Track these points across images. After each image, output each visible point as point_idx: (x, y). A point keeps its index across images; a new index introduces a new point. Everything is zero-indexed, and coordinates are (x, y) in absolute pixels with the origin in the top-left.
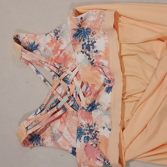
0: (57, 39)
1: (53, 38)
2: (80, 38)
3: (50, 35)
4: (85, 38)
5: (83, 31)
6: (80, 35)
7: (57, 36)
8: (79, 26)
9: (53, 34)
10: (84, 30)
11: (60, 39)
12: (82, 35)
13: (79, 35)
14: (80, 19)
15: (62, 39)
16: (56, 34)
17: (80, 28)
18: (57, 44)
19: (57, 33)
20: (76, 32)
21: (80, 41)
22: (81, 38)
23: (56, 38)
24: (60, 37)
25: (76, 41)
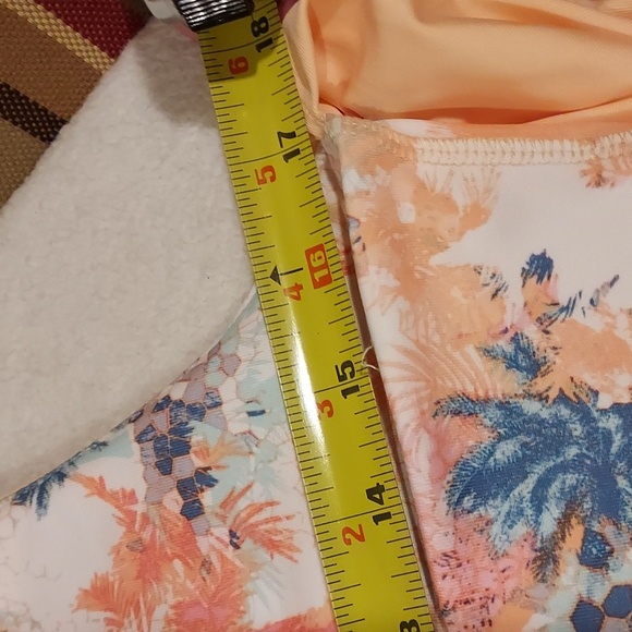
0: (192, 510)
1: (140, 508)
2: (548, 524)
3: (98, 488)
4: (609, 531)
5: (578, 430)
6: (544, 483)
7: (184, 467)
8: (512, 363)
9: (126, 468)
10: (586, 417)
11: (228, 503)
12: (571, 479)
13: (525, 488)
14: (525, 274)
15: (257, 495)
16: (167, 448)
17: (542, 398)
18: (206, 564)
19: (180, 431)
20: (487, 437)
21: (545, 559)
22: (564, 523)
23: (174, 502)
24: (228, 478)
25: (495, 557)
